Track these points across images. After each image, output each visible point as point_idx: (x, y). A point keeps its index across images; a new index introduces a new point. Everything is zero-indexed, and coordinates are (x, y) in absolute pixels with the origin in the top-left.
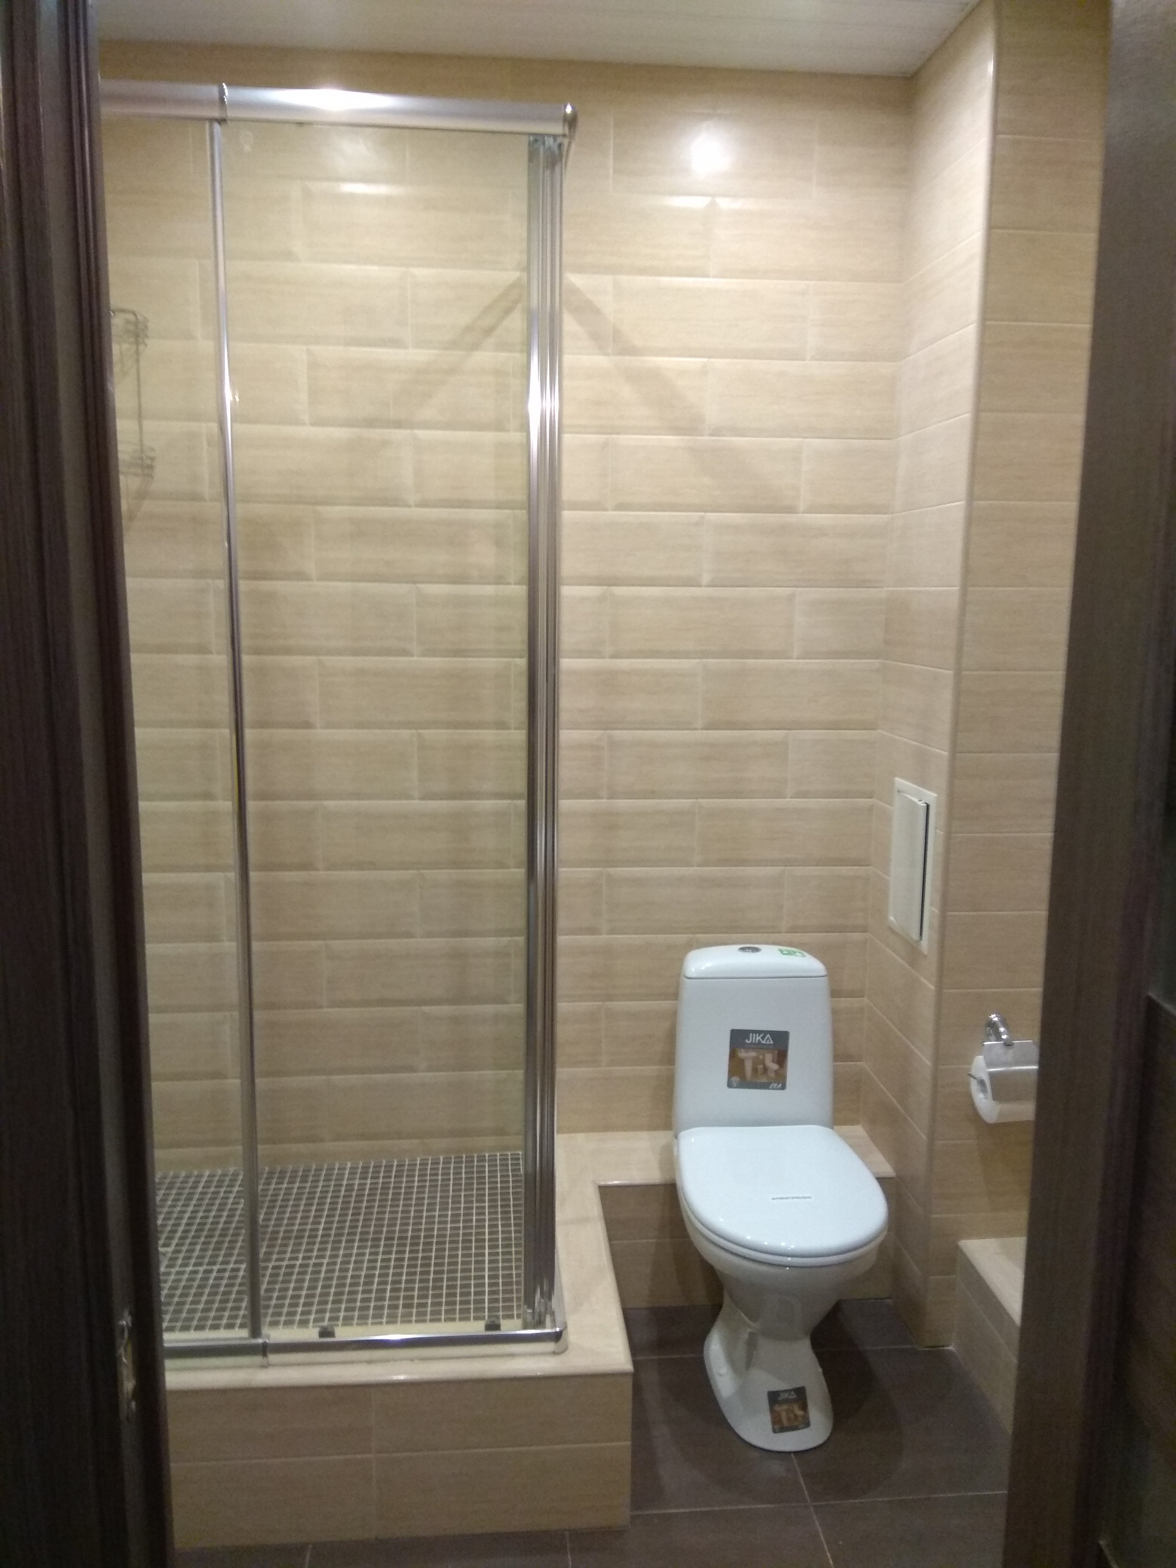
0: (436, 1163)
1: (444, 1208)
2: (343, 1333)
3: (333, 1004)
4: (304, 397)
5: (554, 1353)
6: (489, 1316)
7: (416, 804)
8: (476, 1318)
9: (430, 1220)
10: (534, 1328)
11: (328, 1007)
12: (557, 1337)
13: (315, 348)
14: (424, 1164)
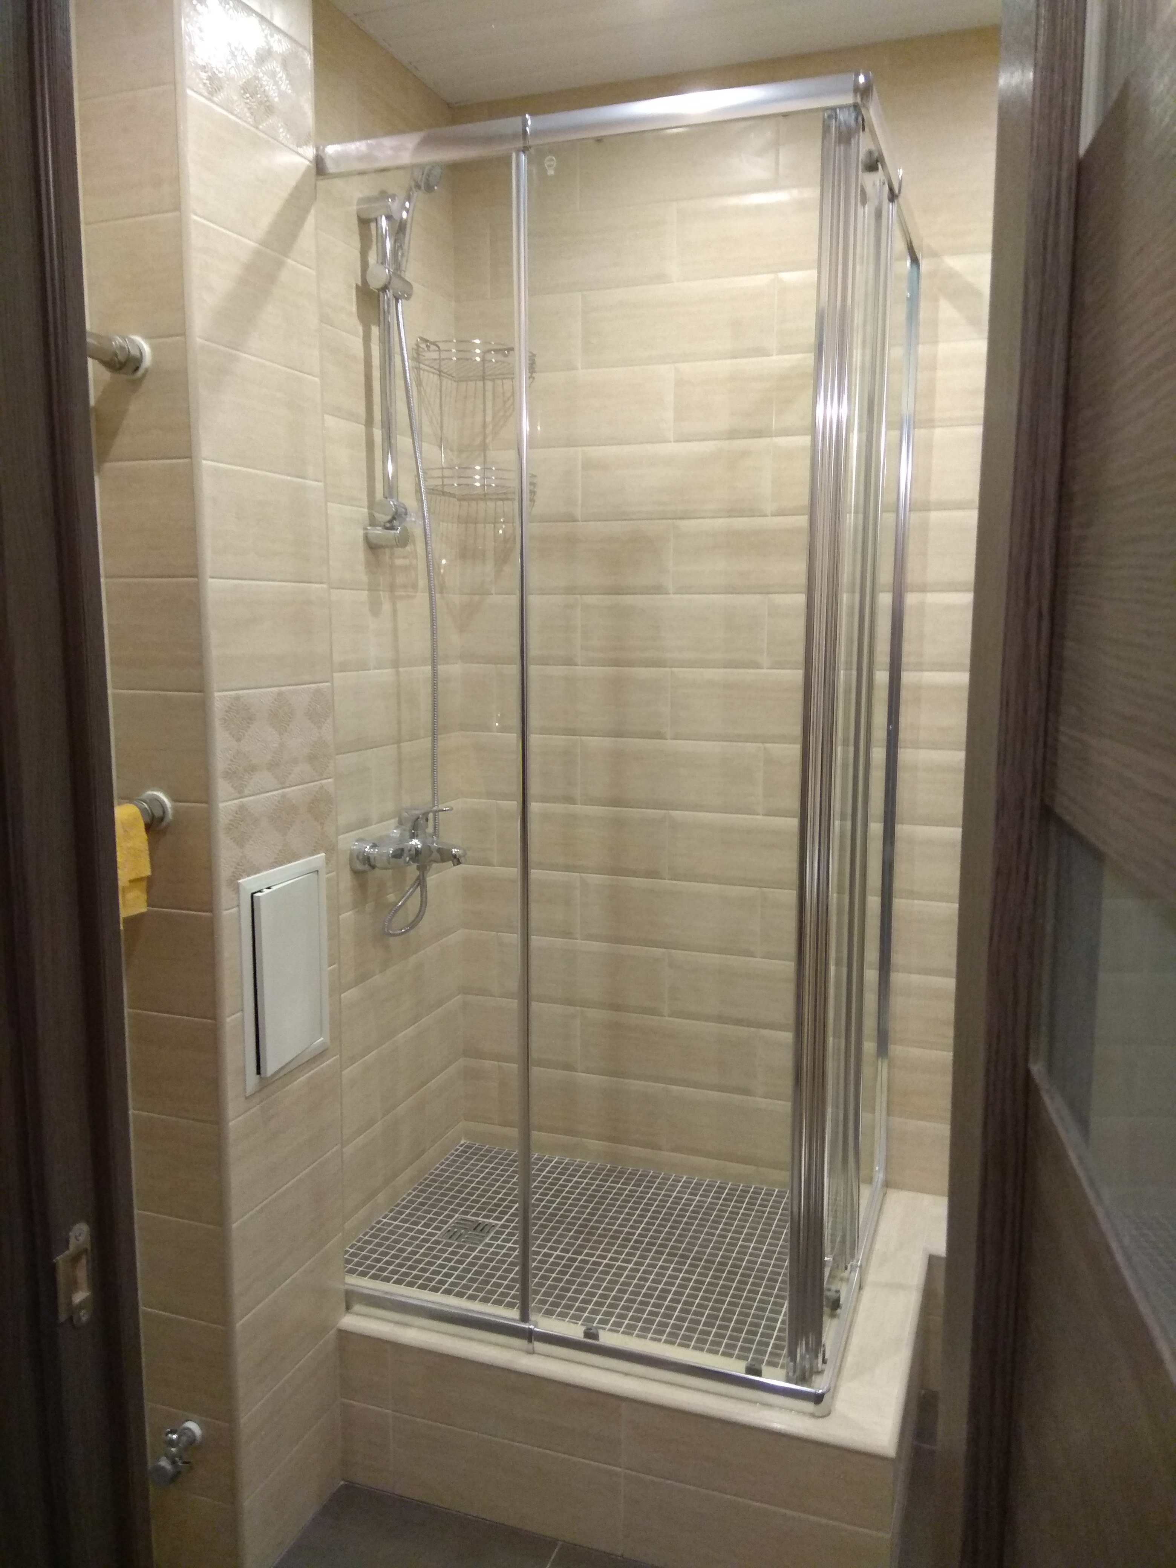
0: (769, 1194)
1: (760, 1242)
2: (607, 1338)
3: (674, 1014)
4: (670, 415)
5: (813, 1415)
6: (753, 1359)
7: (759, 820)
8: (739, 1357)
9: (743, 1252)
10: (796, 1384)
11: (670, 1016)
12: (818, 1399)
13: (684, 367)
14: (757, 1193)
